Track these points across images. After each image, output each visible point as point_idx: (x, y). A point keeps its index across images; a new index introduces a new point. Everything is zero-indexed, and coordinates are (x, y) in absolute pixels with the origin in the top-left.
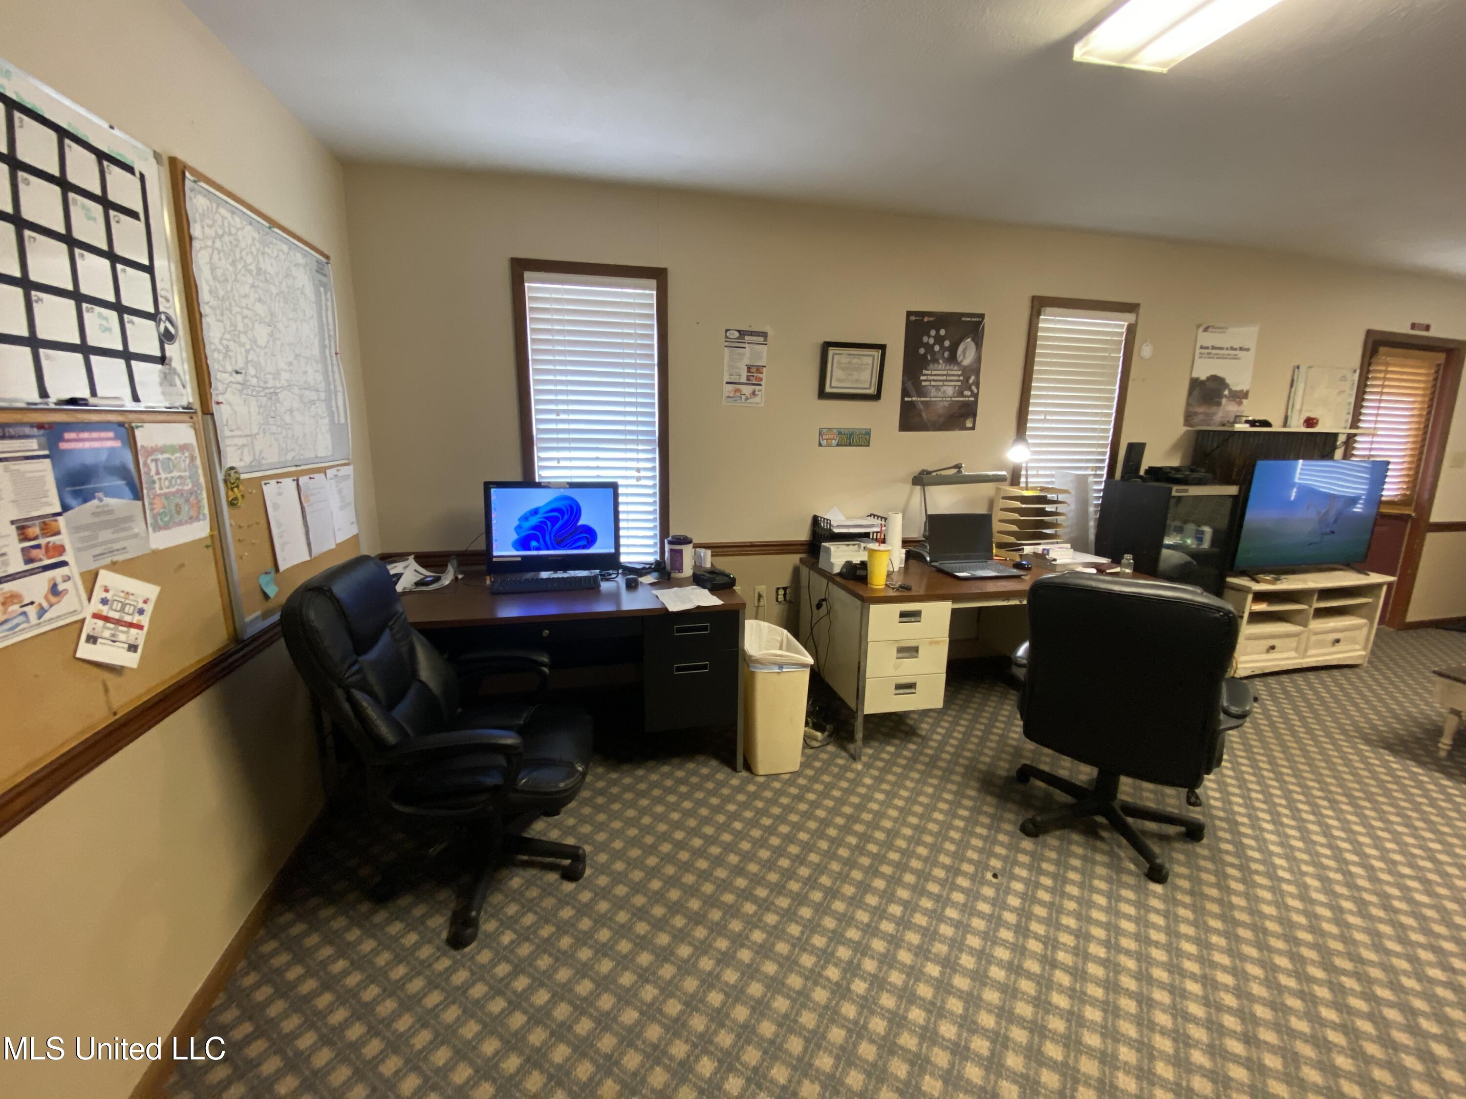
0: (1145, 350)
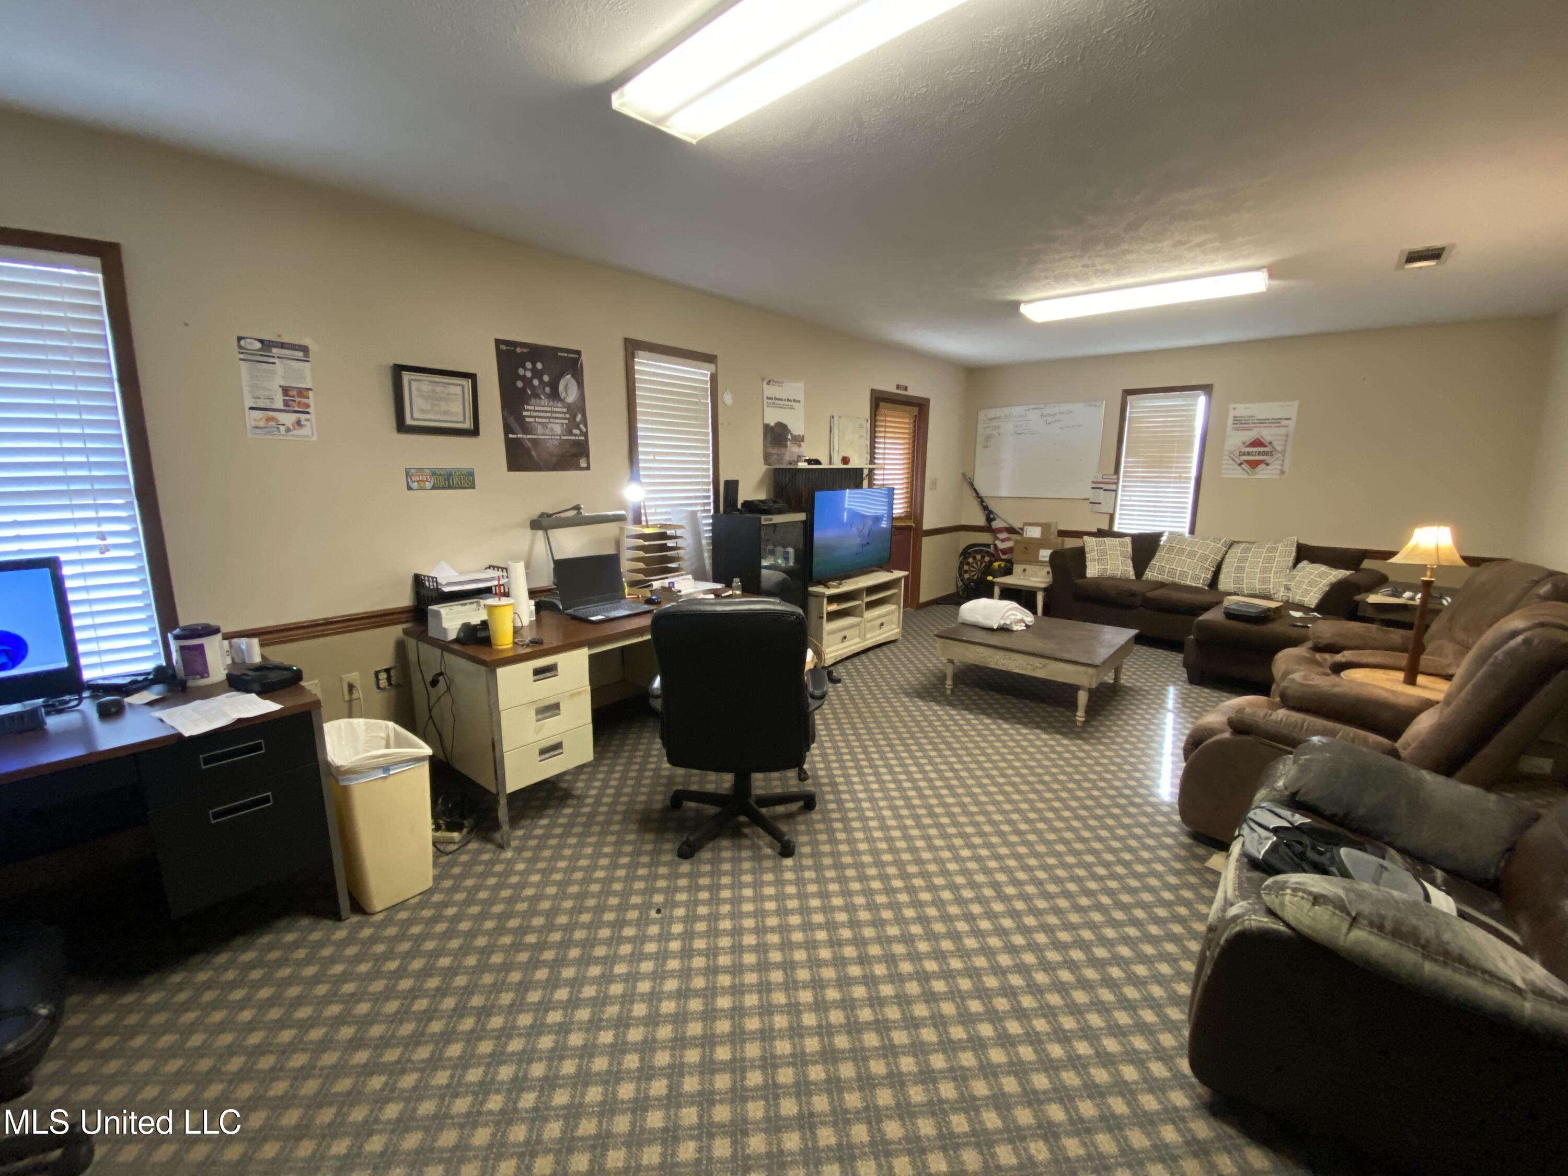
0: (727, 398)
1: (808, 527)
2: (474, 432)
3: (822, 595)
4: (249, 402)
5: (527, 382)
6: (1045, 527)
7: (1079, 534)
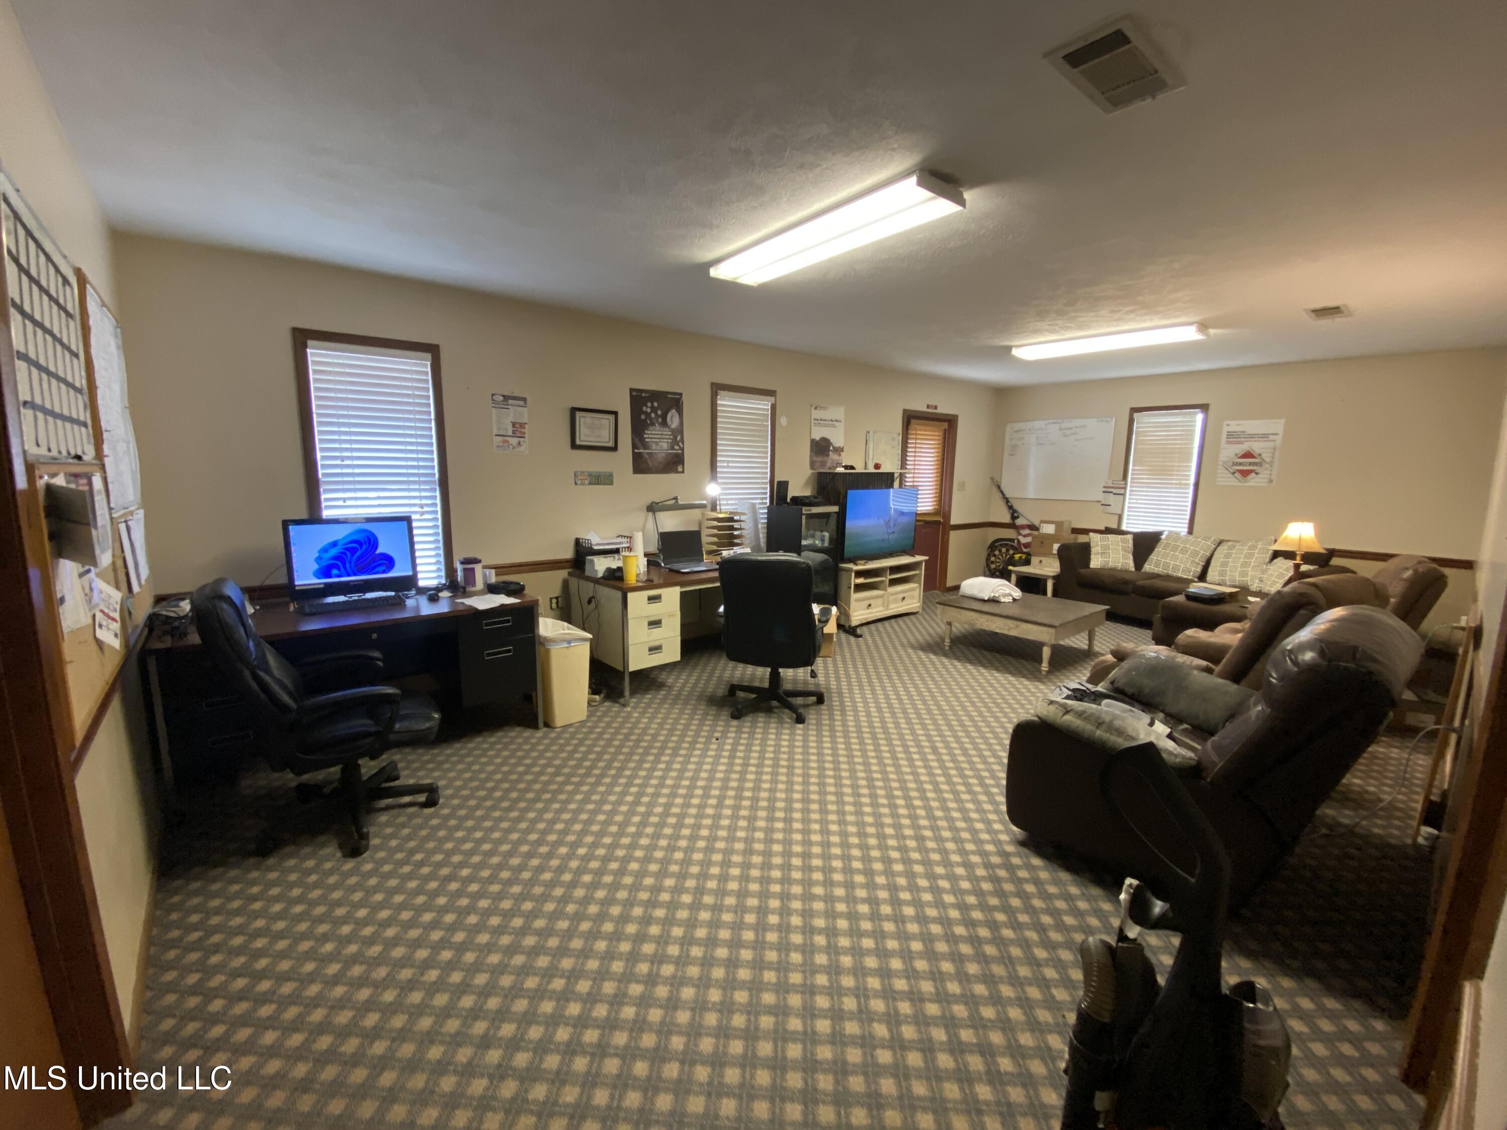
0: (782, 421)
1: (841, 517)
2: (615, 448)
3: (850, 570)
4: (495, 432)
5: (648, 415)
6: (1059, 525)
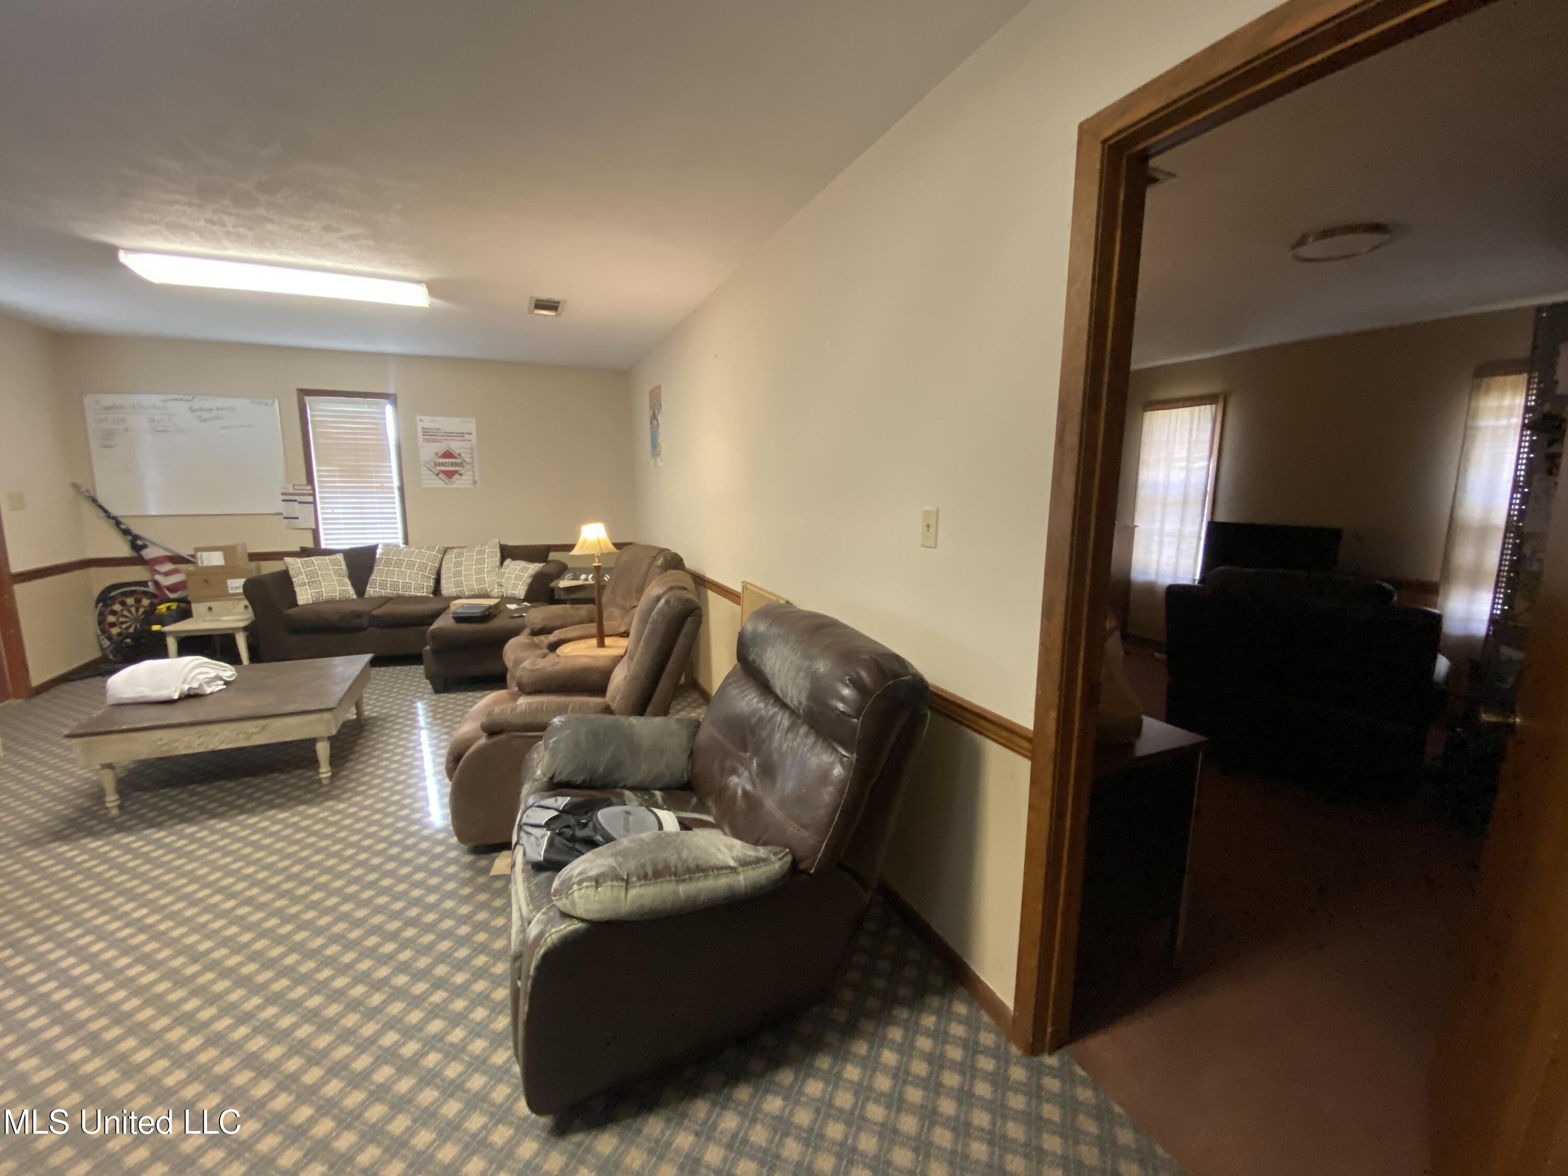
6: (228, 551)
7: (278, 556)
